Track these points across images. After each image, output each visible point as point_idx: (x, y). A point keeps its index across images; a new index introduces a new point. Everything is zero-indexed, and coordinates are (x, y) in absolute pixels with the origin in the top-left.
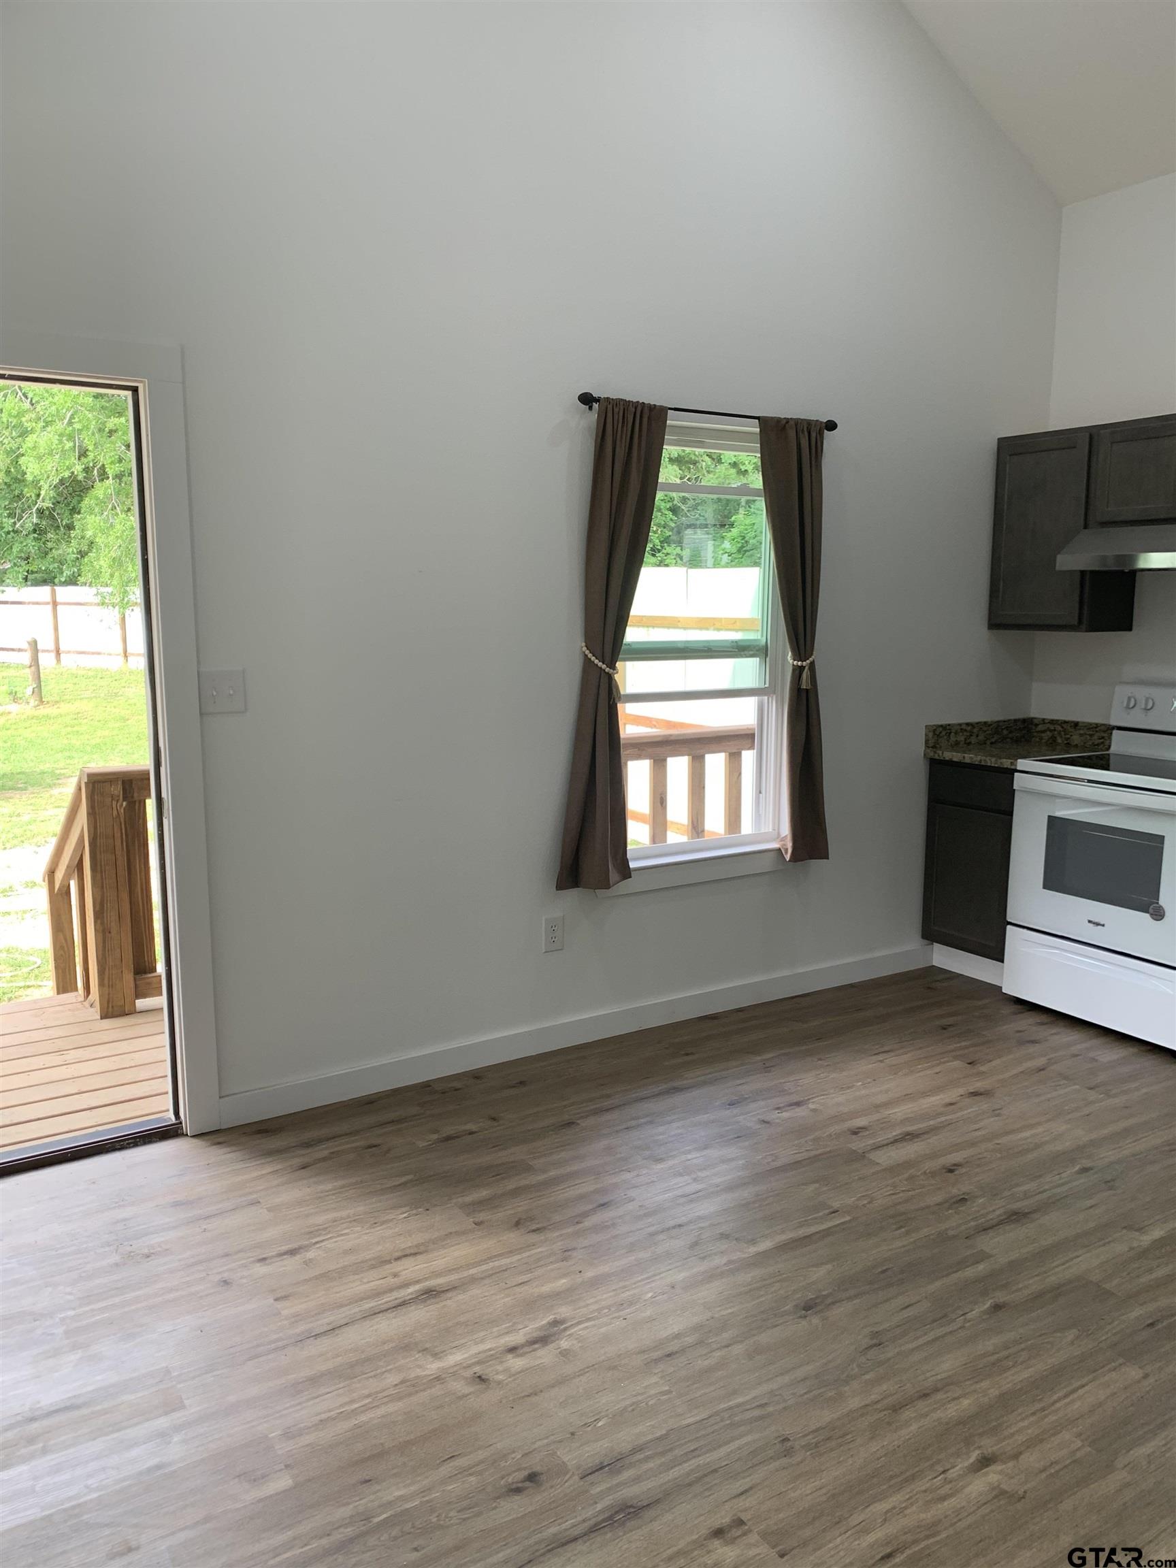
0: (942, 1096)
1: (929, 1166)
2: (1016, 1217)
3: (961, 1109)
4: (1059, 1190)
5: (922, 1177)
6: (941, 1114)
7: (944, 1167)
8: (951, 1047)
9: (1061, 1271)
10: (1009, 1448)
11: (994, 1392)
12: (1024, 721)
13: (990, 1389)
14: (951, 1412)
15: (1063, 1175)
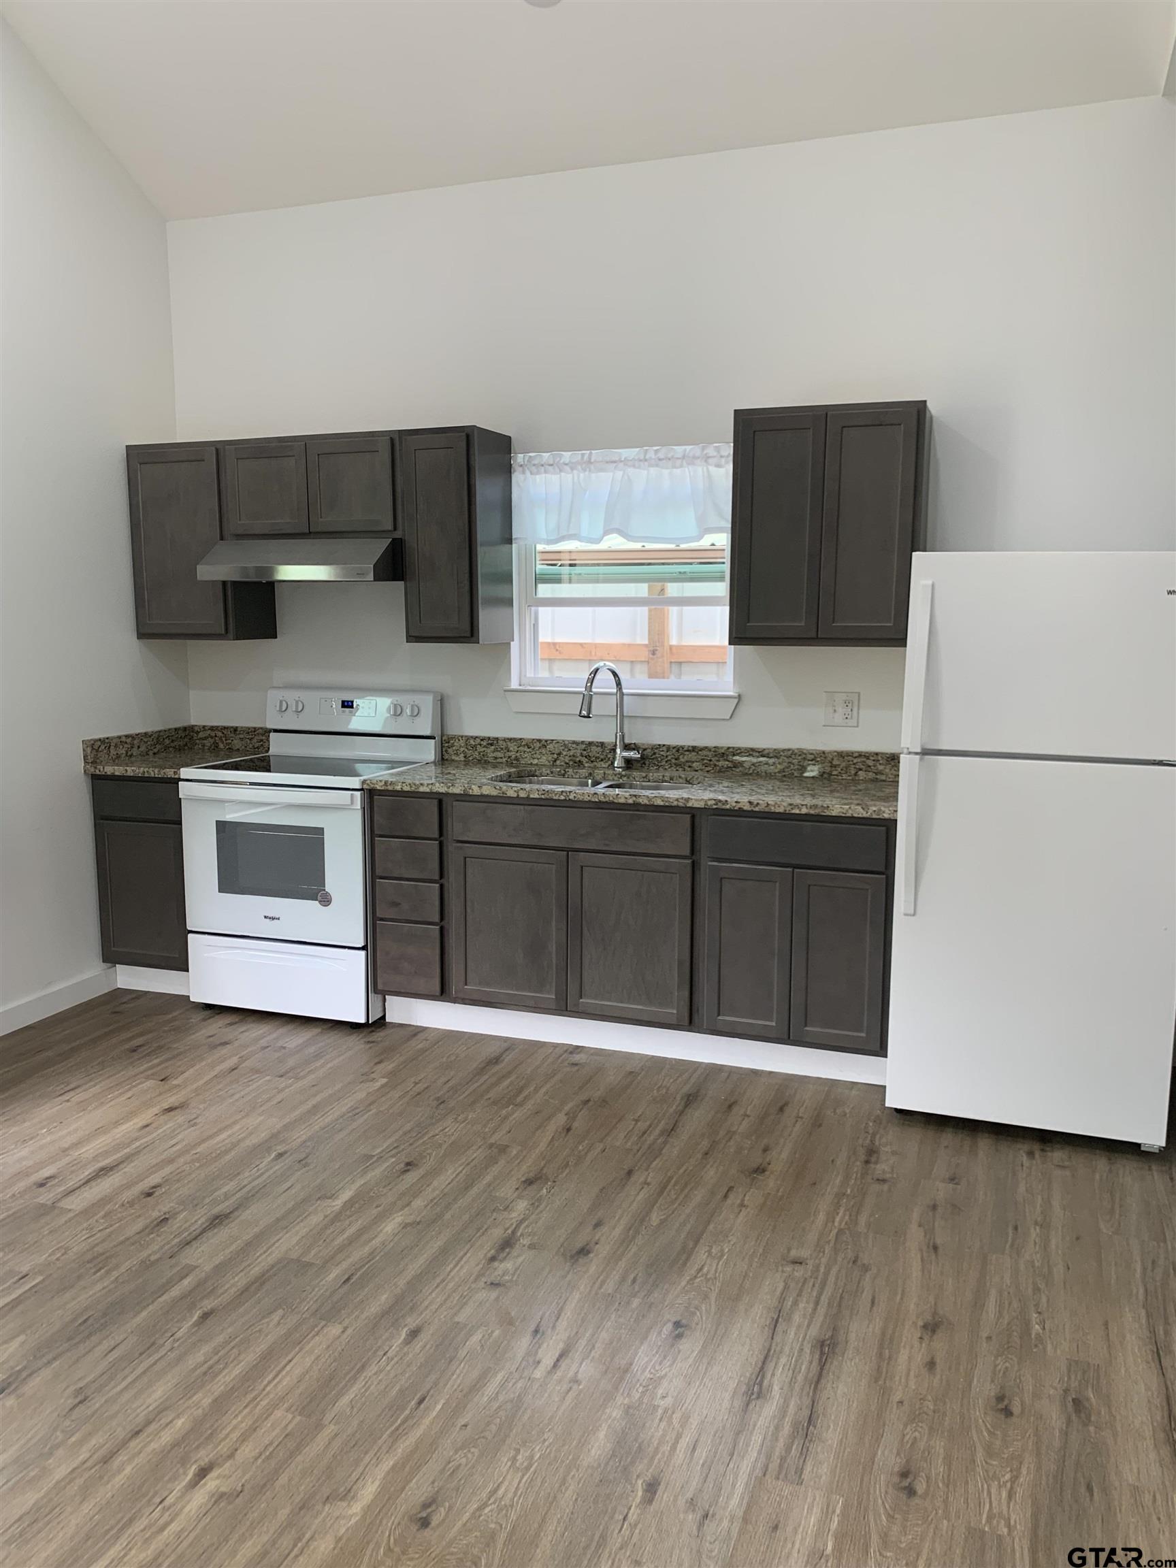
0: (135, 1121)
1: (127, 1195)
2: (218, 1220)
3: (157, 1128)
4: (256, 1182)
5: (120, 1210)
6: (136, 1139)
7: (142, 1193)
8: (142, 1068)
9: (263, 1260)
10: (225, 1450)
11: (207, 1401)
12: (185, 729)
13: (204, 1399)
14: (166, 1437)
15: (260, 1167)
